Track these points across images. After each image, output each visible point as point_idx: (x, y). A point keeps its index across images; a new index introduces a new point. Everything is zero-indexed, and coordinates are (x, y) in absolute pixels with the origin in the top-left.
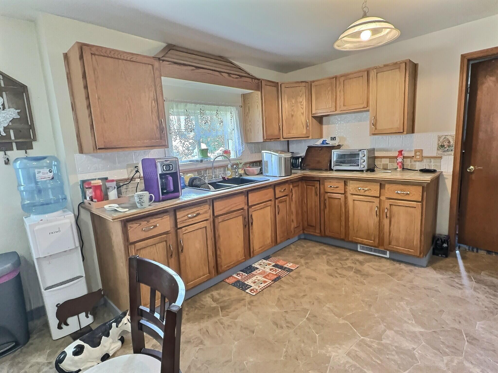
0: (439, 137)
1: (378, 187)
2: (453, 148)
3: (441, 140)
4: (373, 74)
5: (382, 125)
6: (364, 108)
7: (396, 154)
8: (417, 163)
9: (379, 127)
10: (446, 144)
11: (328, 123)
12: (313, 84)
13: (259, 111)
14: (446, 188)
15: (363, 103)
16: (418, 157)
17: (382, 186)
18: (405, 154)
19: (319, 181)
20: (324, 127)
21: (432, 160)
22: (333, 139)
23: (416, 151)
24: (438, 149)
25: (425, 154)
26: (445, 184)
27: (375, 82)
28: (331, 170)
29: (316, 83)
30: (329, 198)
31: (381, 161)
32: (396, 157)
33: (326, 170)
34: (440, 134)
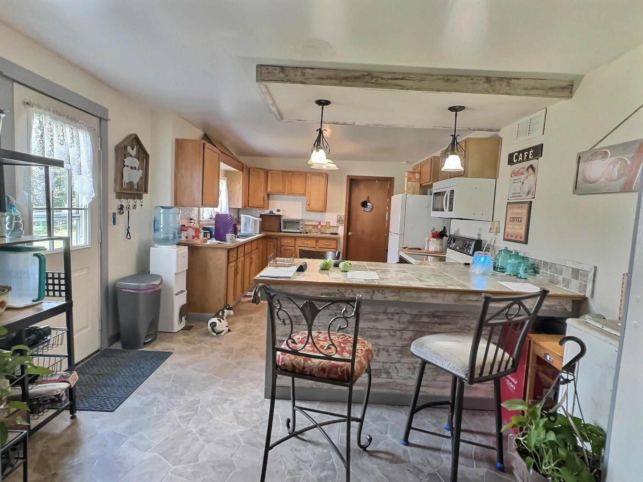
0: (338, 216)
1: (315, 242)
2: (344, 222)
3: (339, 217)
4: (309, 175)
5: (313, 206)
6: (303, 194)
7: (317, 224)
8: (327, 230)
9: (311, 207)
10: (340, 219)
11: (273, 199)
12: (270, 172)
13: (241, 186)
14: (341, 244)
15: (302, 191)
16: (328, 226)
17: (317, 241)
18: (322, 224)
19: (277, 239)
20: (270, 201)
21: (335, 228)
22: (278, 211)
23: (327, 222)
24: (337, 222)
25: (331, 225)
26: (340, 242)
27: (310, 181)
28: (281, 231)
29: (273, 172)
30: (284, 249)
31: (308, 228)
32: (317, 226)
33: (278, 232)
34: (338, 214)
